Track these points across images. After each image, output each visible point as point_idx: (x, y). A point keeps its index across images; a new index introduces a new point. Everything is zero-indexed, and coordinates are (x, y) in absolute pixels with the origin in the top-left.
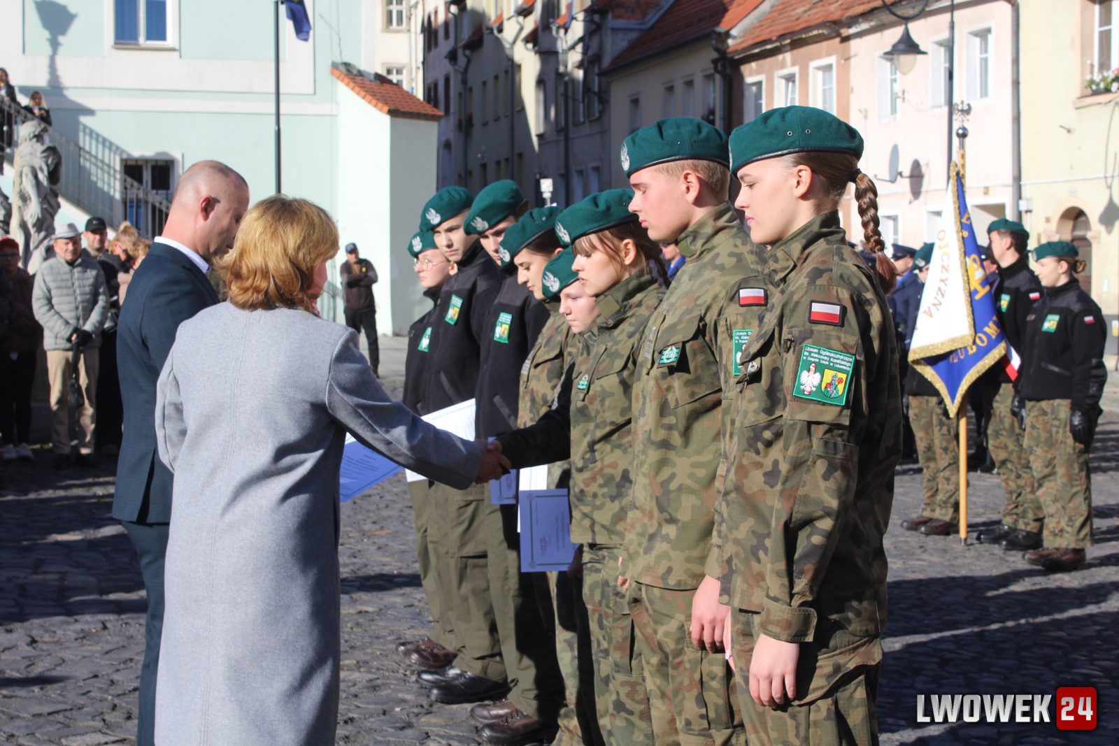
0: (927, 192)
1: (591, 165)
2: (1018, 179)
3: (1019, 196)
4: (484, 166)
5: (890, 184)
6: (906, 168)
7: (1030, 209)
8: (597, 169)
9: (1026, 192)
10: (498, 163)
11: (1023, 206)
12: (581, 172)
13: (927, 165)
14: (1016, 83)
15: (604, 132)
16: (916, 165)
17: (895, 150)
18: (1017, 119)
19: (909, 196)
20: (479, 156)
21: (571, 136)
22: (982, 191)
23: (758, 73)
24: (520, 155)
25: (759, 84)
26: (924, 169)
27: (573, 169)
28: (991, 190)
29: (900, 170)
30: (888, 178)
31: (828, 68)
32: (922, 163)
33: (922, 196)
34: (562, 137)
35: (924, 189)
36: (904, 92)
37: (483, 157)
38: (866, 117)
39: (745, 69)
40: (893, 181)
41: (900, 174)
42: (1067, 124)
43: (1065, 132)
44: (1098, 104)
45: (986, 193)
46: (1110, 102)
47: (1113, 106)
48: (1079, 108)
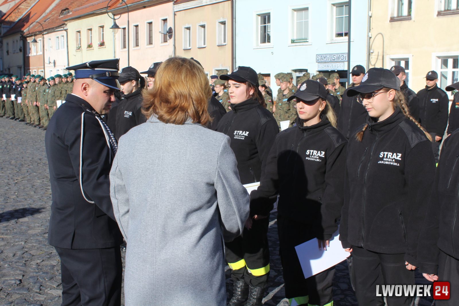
5: (49, 65)
6: (52, 62)
8: (1, 58)
14: (68, 46)
15: (2, 50)
16: (54, 61)
17: (49, 58)
18: (68, 53)
19: (54, 67)
22: (64, 66)
23: (29, 40)
25: (29, 42)
26: (55, 61)
29: (50, 62)
30: (48, 63)
31: (40, 40)
32: (55, 60)
33: (56, 67)
35: (56, 65)
36: (52, 46)
38: (46, 51)
39: (28, 39)
40: (49, 64)
42: (74, 55)
43: (74, 56)
44: (78, 51)
45: (65, 67)
46: (80, 51)
47: (81, 52)
48: (76, 52)
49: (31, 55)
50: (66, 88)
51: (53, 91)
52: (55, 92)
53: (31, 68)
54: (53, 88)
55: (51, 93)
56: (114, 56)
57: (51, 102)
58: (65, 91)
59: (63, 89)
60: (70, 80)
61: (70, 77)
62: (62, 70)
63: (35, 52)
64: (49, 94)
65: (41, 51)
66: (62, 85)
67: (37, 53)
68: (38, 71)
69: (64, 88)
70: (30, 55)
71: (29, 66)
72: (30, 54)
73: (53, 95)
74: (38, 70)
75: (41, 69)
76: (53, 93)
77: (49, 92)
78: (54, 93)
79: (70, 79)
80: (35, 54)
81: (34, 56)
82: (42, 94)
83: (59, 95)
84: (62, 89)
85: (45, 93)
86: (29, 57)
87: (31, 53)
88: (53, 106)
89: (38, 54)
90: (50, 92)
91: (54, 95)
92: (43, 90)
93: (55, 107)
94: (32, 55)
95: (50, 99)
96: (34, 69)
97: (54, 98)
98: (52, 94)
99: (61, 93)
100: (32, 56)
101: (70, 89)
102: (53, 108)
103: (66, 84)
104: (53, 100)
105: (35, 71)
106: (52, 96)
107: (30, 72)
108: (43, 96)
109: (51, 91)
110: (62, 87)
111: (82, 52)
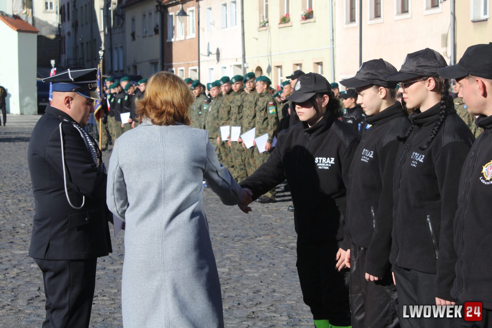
0: (221, 60)
1: (120, 45)
2: (244, 56)
3: (244, 62)
4: (82, 44)
5: (207, 57)
6: (214, 51)
7: (248, 66)
8: (121, 47)
9: (247, 60)
10: (87, 43)
11: (245, 65)
12: (116, 48)
13: (221, 50)
14: (243, 21)
15: (124, 32)
16: (218, 49)
17: (209, 44)
18: (243, 34)
19: (216, 61)
20: (80, 39)
21: (112, 33)
22: (235, 60)
23: (172, 11)
24: (95, 40)
25: (172, 16)
27: (114, 47)
28: (238, 59)
29: (210, 52)
30: (206, 54)
31: (193, 11)
32: (219, 49)
33: (220, 61)
34: (109, 33)
36: (214, 22)
37: (82, 40)
38: (203, 31)
39: (170, 9)
40: (208, 56)
41: (211, 53)
42: (256, 37)
43: (256, 40)
44: (263, 30)
45: (237, 61)
46: (266, 30)
47: (268, 31)
48: (259, 31)
49: (175, 39)
50: (238, 102)
51: (216, 108)
52: (220, 111)
53: (174, 64)
54: (215, 103)
55: (211, 113)
56: (331, 38)
57: (213, 129)
58: (237, 108)
59: (234, 105)
60: (250, 87)
61: (251, 80)
62: (231, 66)
63: (182, 35)
64: (209, 115)
65: (193, 32)
66: (231, 97)
67: (186, 35)
68: (188, 70)
69: (235, 101)
70: (173, 40)
71: (171, 61)
72: (172, 37)
73: (216, 115)
74: (188, 67)
75: (193, 66)
76: (215, 111)
77: (208, 110)
78: (218, 112)
79: (250, 85)
80: (182, 38)
81: (181, 41)
82: (196, 113)
83: (225, 115)
84: (231, 105)
85: (200, 113)
86: (171, 43)
87: (176, 37)
88: (214, 137)
89: (188, 38)
90: (210, 110)
91: (218, 117)
92: (199, 106)
93: (218, 139)
94: (177, 39)
95: (210, 124)
96: (180, 66)
97: (217, 121)
98: (214, 114)
99: (229, 112)
100: (177, 41)
101: (248, 104)
102: (214, 142)
103: (240, 95)
104: (216, 124)
105: (182, 70)
106: (214, 117)
107: (173, 72)
108: (198, 117)
109: (212, 108)
110: (231, 100)
111: (270, 31)
